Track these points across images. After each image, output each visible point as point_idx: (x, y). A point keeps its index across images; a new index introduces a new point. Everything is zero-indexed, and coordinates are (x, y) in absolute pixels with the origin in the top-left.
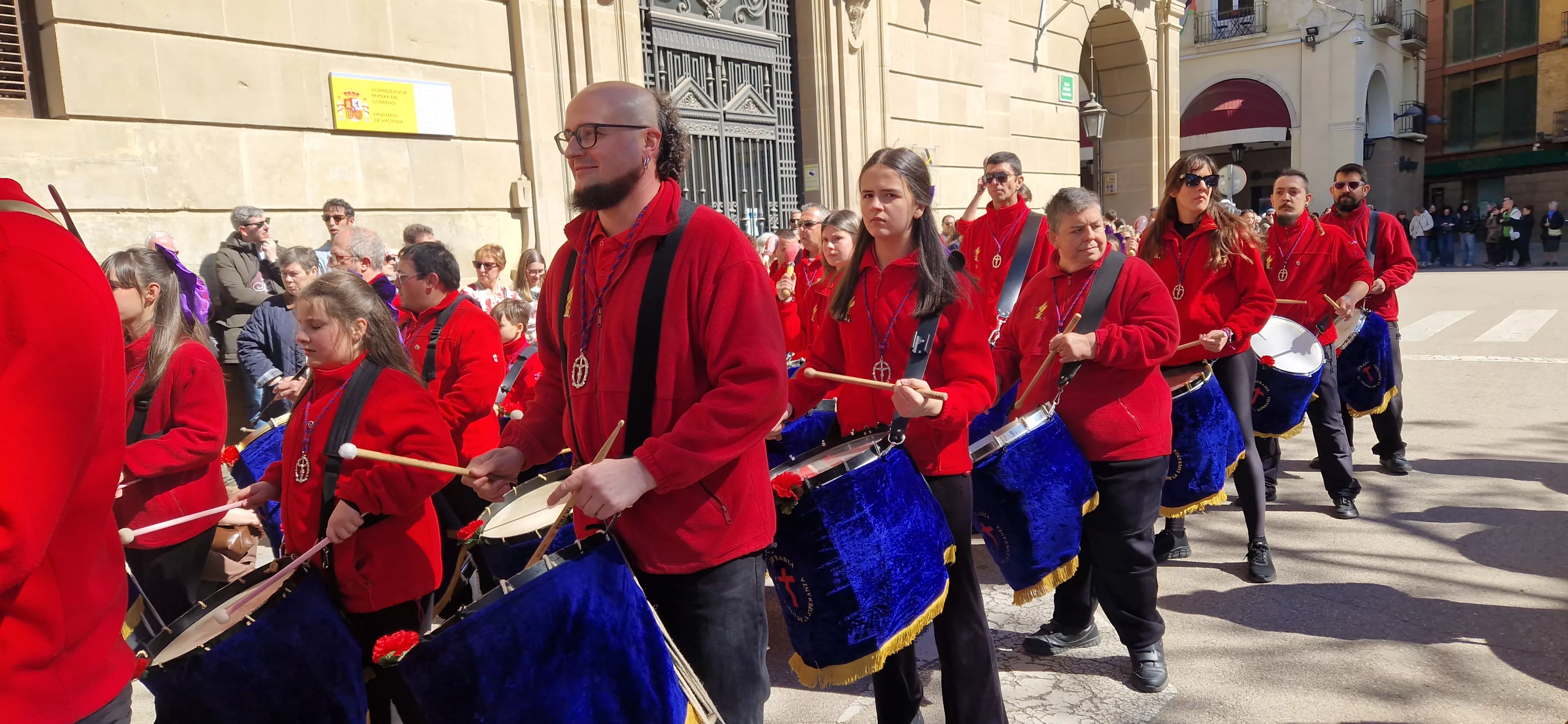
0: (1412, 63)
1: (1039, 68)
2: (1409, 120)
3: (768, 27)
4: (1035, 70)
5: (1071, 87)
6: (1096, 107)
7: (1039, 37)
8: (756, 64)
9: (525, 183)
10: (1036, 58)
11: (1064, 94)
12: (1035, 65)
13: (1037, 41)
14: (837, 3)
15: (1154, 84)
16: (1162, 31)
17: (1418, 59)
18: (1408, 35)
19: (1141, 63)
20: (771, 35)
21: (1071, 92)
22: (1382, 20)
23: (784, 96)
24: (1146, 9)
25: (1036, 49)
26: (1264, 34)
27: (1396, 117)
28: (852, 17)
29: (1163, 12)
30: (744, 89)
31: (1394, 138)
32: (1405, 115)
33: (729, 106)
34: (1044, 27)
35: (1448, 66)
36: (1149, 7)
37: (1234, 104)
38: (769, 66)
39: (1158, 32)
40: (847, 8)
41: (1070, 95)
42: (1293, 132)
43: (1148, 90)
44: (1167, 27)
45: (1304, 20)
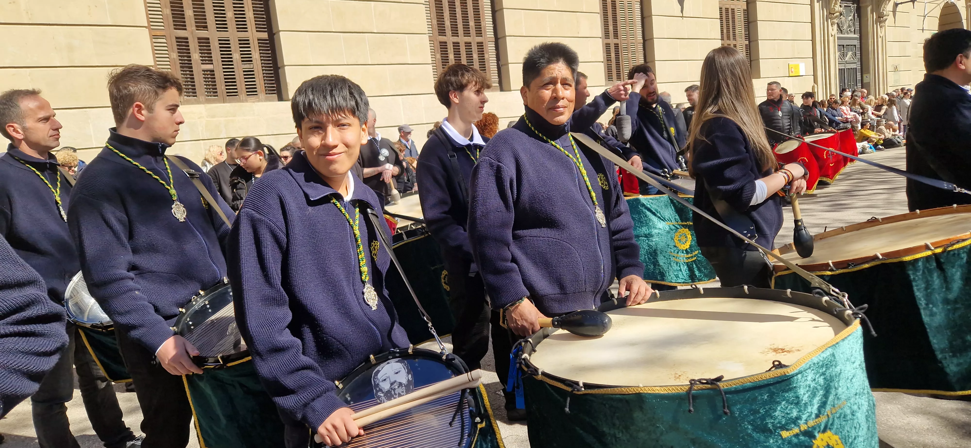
3: (855, 33)
4: (923, 32)
7: (924, 19)
8: (852, 45)
9: (816, 86)
10: (923, 28)
12: (923, 30)
13: (923, 21)
14: (876, 24)
20: (856, 36)
23: (858, 53)
28: (881, 27)
30: (850, 53)
33: (847, 59)
34: (926, 15)
38: (855, 45)
40: (879, 25)
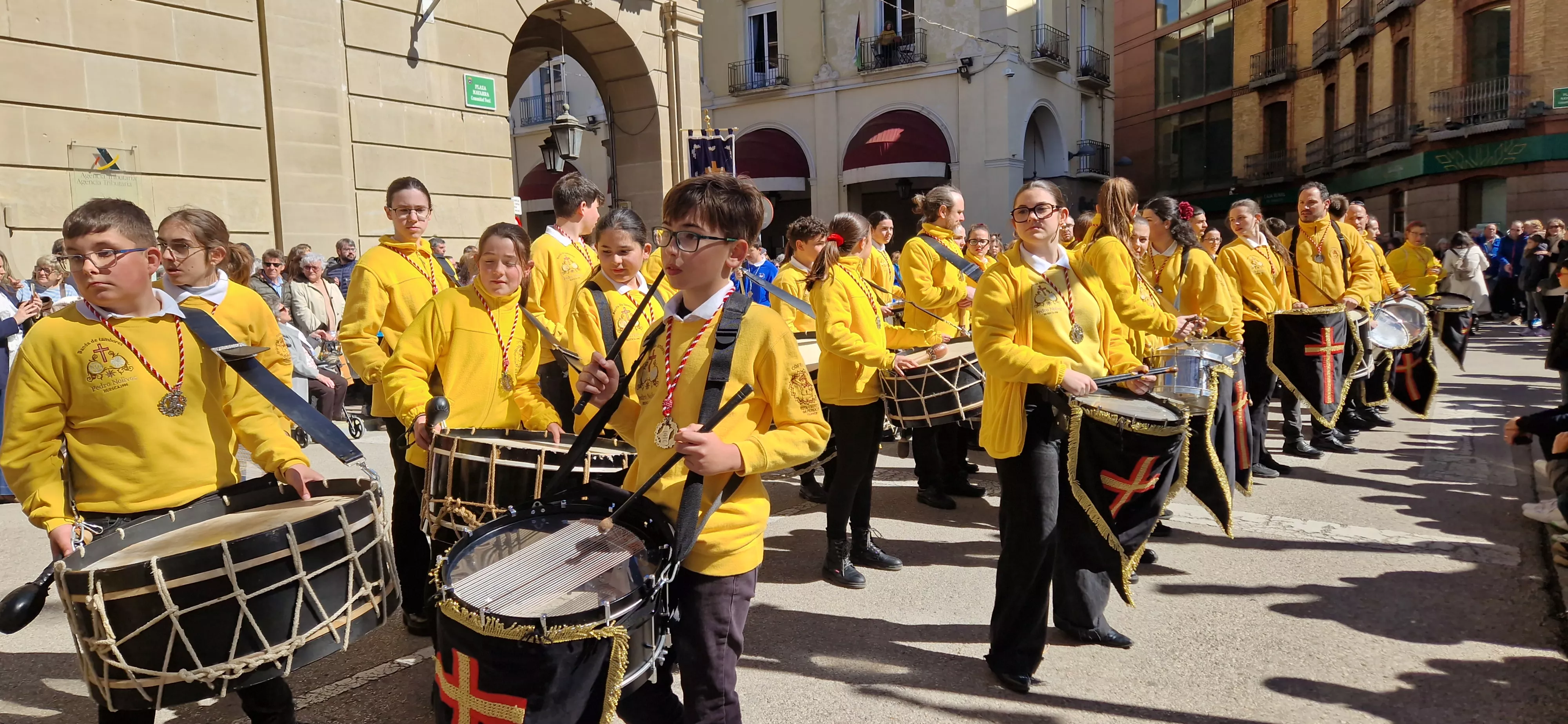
0: (1095, 102)
1: (419, 63)
2: (1085, 161)
4: (413, 66)
5: (490, 90)
6: (566, 121)
7: (419, 24)
10: (413, 50)
11: (475, 99)
13: (415, 29)
15: (662, 97)
16: (670, 39)
17: (1102, 98)
18: (1085, 71)
19: (642, 74)
21: (491, 97)
22: (1043, 53)
24: (642, 11)
25: (414, 38)
26: (923, 64)
27: (1071, 156)
29: (669, 16)
31: (1068, 178)
32: (1079, 154)
34: (428, 14)
35: (1160, 108)
36: (650, 9)
37: (891, 135)
39: (666, 39)
41: (489, 101)
42: (953, 168)
43: (654, 105)
44: (675, 35)
45: (960, 49)
